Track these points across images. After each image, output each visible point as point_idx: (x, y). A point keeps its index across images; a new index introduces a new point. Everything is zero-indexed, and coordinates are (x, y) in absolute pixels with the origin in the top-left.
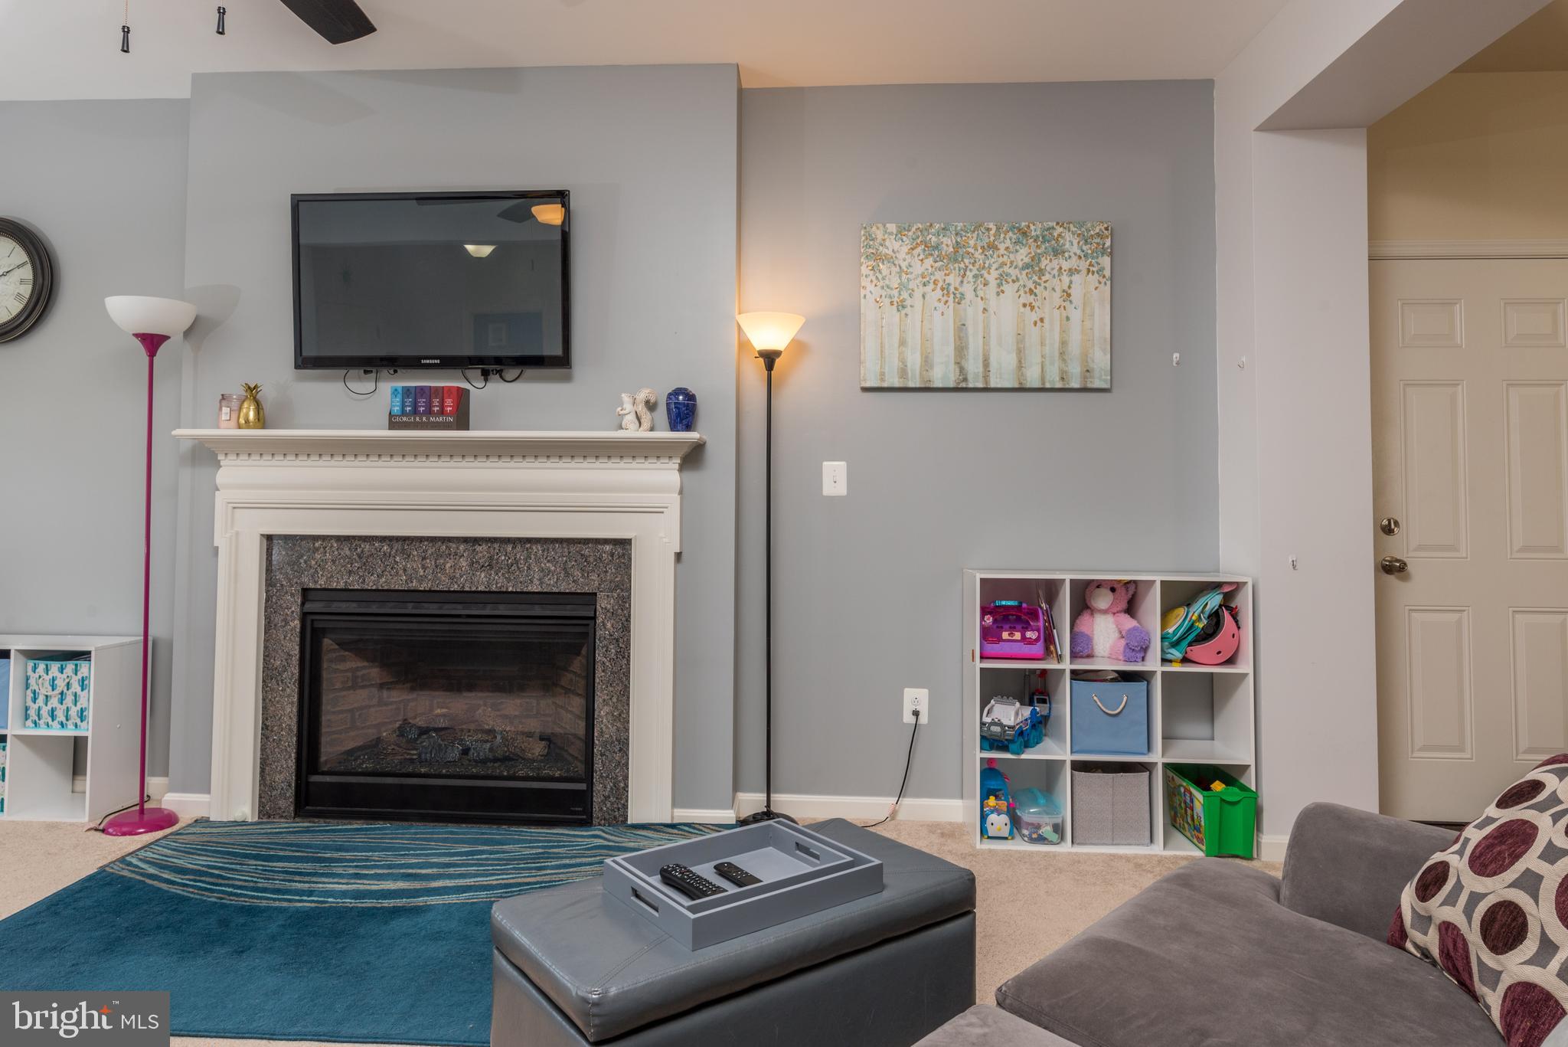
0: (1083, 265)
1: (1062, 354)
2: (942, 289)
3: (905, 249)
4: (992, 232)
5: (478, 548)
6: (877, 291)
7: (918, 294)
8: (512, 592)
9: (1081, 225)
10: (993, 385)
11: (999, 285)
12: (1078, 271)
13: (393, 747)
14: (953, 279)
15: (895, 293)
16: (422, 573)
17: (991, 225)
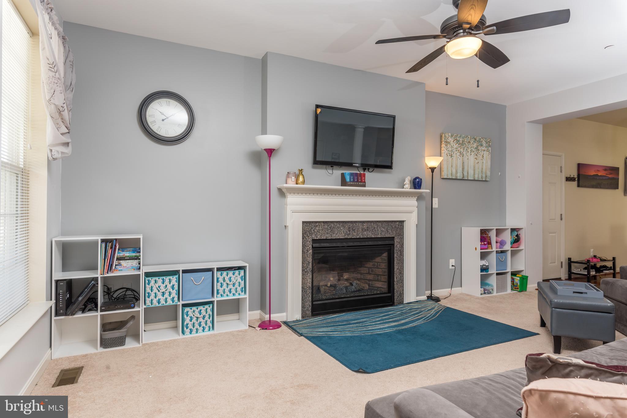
0: (486, 149)
1: (482, 172)
2: (460, 152)
3: (452, 141)
4: (470, 138)
5: (364, 224)
6: (447, 152)
7: (455, 153)
8: (373, 238)
9: (486, 139)
10: (469, 179)
11: (471, 153)
12: (485, 151)
13: (328, 290)
14: (462, 150)
15: (450, 152)
16: (349, 233)
17: (469, 137)
